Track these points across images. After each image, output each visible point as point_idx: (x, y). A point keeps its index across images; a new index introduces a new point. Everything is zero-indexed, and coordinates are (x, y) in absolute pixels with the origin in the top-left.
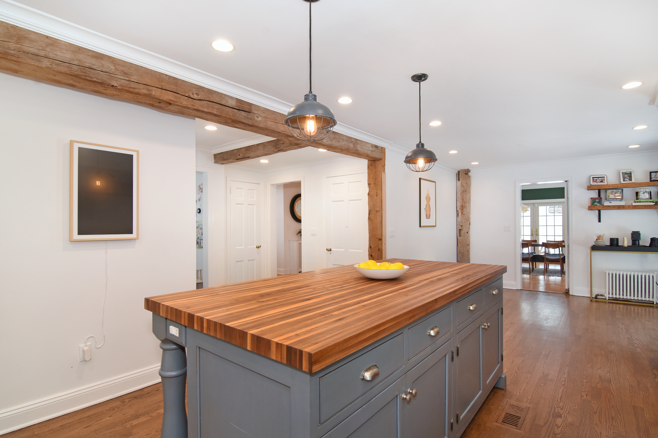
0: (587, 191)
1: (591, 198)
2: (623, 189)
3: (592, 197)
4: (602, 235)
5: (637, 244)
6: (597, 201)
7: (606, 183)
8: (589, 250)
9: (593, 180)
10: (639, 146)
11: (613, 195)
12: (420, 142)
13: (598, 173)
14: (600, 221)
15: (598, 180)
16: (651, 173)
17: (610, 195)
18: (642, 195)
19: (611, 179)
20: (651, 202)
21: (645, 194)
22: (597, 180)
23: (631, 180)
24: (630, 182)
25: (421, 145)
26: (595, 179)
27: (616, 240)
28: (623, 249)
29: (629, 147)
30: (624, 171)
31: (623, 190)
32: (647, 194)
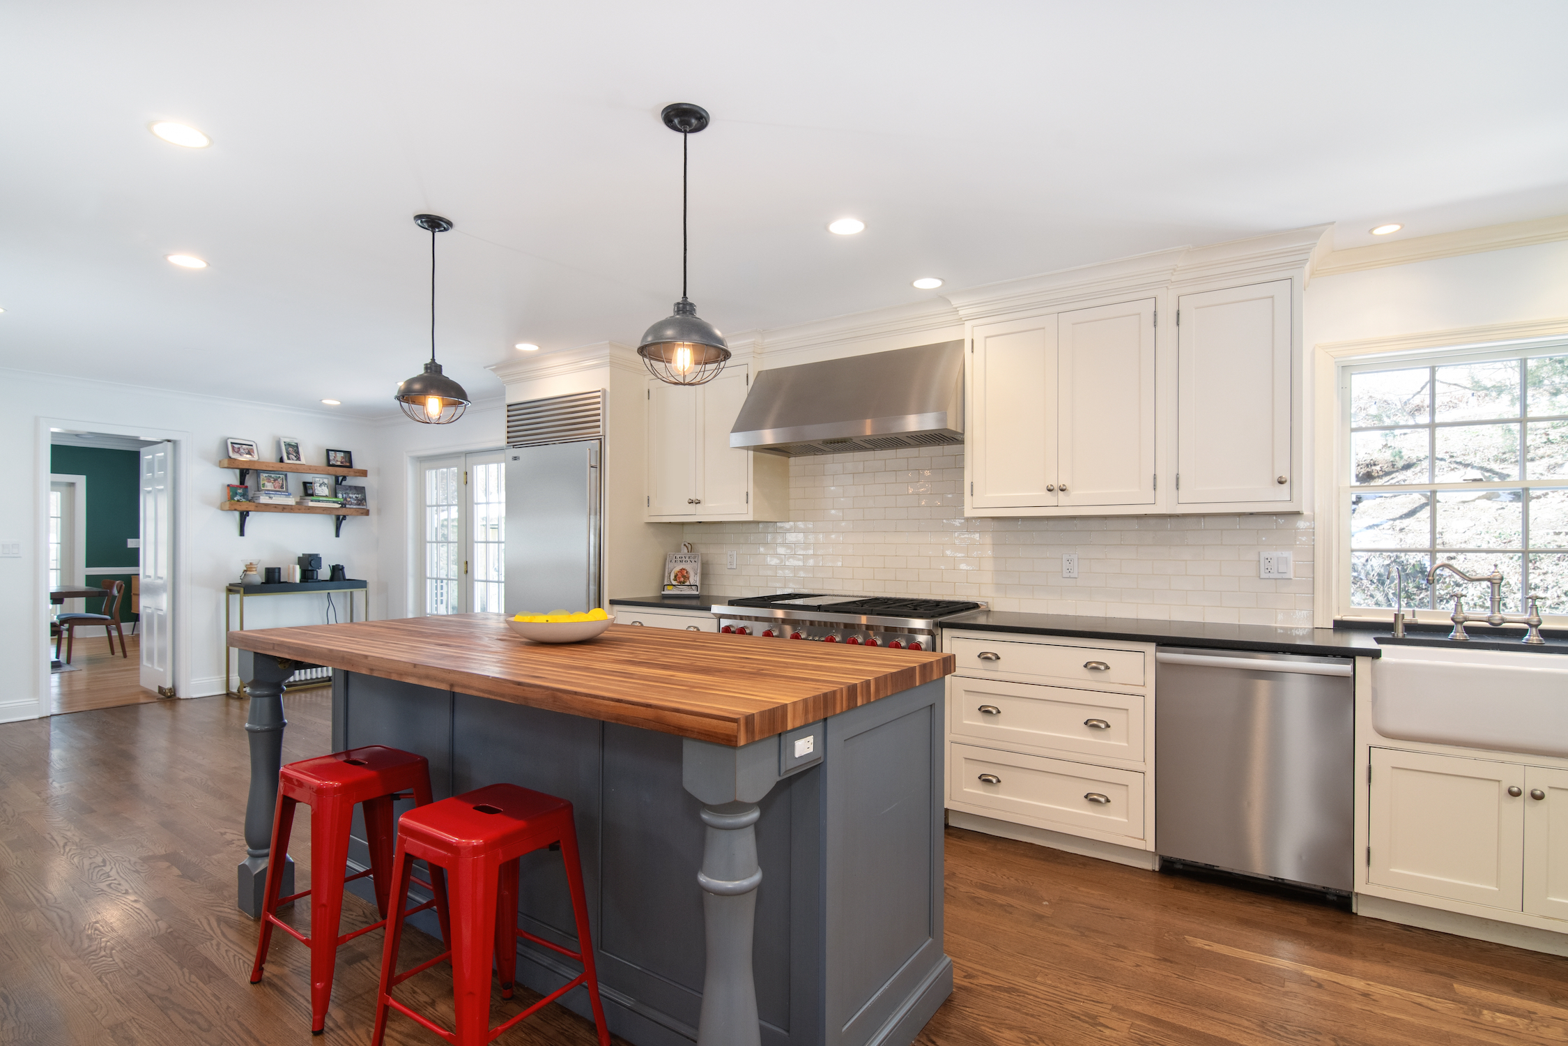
0: (218, 469)
1: (228, 486)
2: (288, 473)
3: (229, 483)
4: (254, 562)
5: (315, 578)
6: (240, 493)
7: (256, 458)
8: (223, 595)
9: (233, 447)
10: (339, 403)
11: (271, 484)
12: (433, 359)
13: (241, 435)
14: (242, 533)
15: (242, 450)
16: (328, 451)
17: (266, 483)
18: (319, 488)
19: (265, 453)
20: (334, 502)
21: (323, 487)
22: (239, 448)
23: (298, 459)
24: (298, 462)
25: (433, 369)
26: (236, 446)
27: (277, 571)
28: (288, 587)
29: (324, 401)
30: (288, 440)
31: (286, 475)
32: (326, 488)
